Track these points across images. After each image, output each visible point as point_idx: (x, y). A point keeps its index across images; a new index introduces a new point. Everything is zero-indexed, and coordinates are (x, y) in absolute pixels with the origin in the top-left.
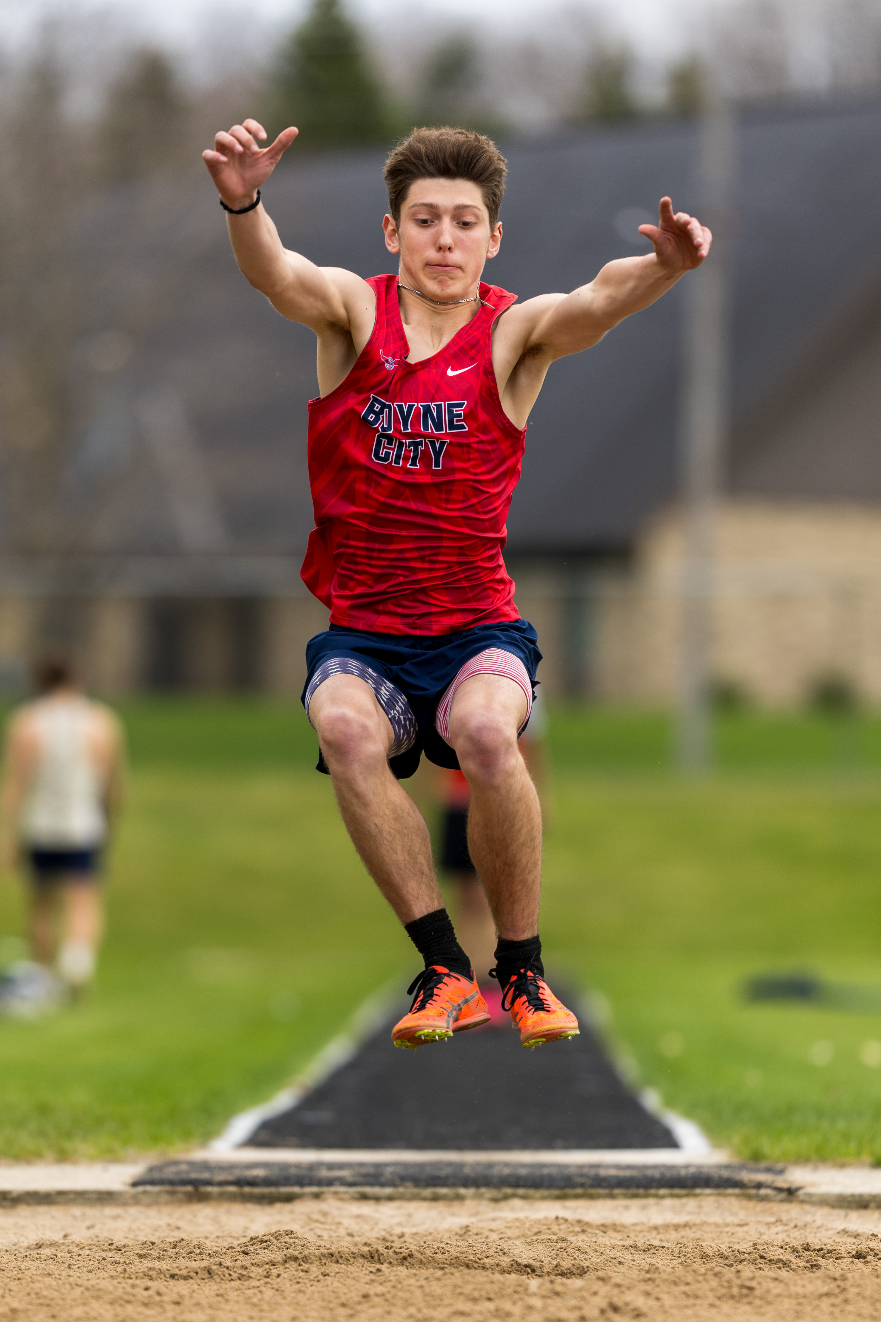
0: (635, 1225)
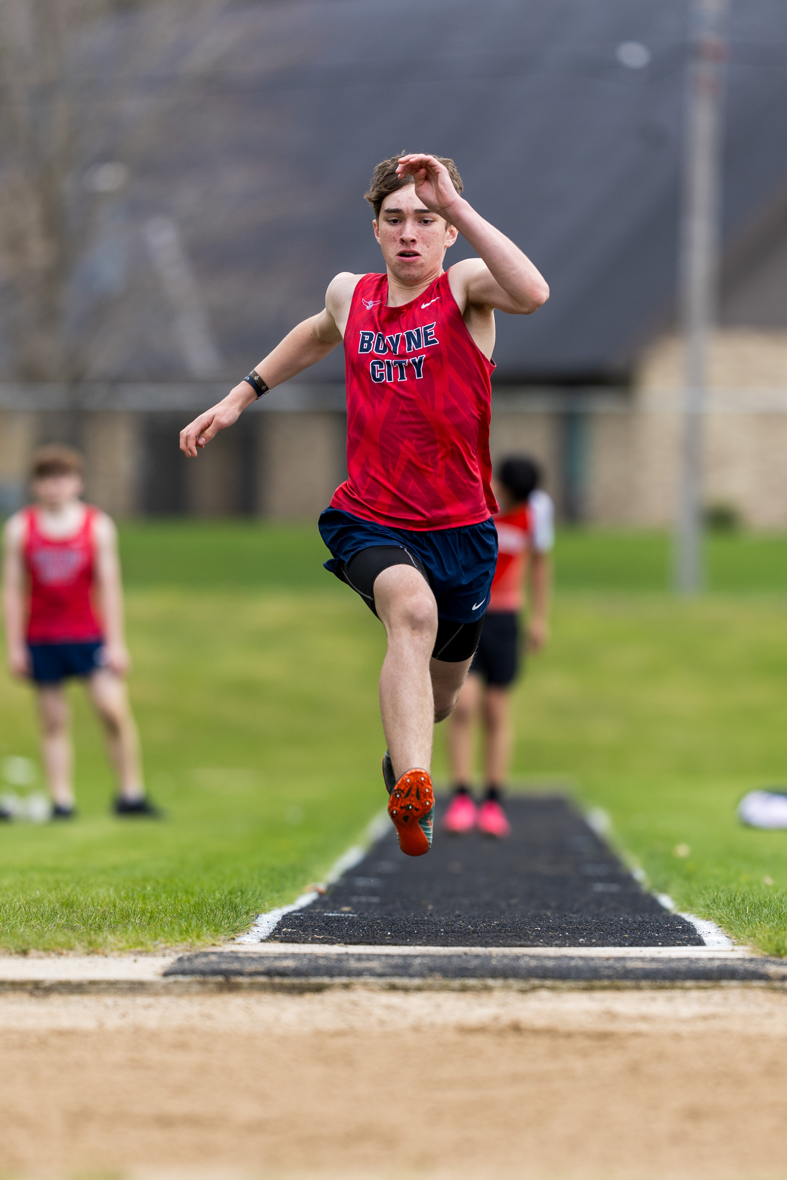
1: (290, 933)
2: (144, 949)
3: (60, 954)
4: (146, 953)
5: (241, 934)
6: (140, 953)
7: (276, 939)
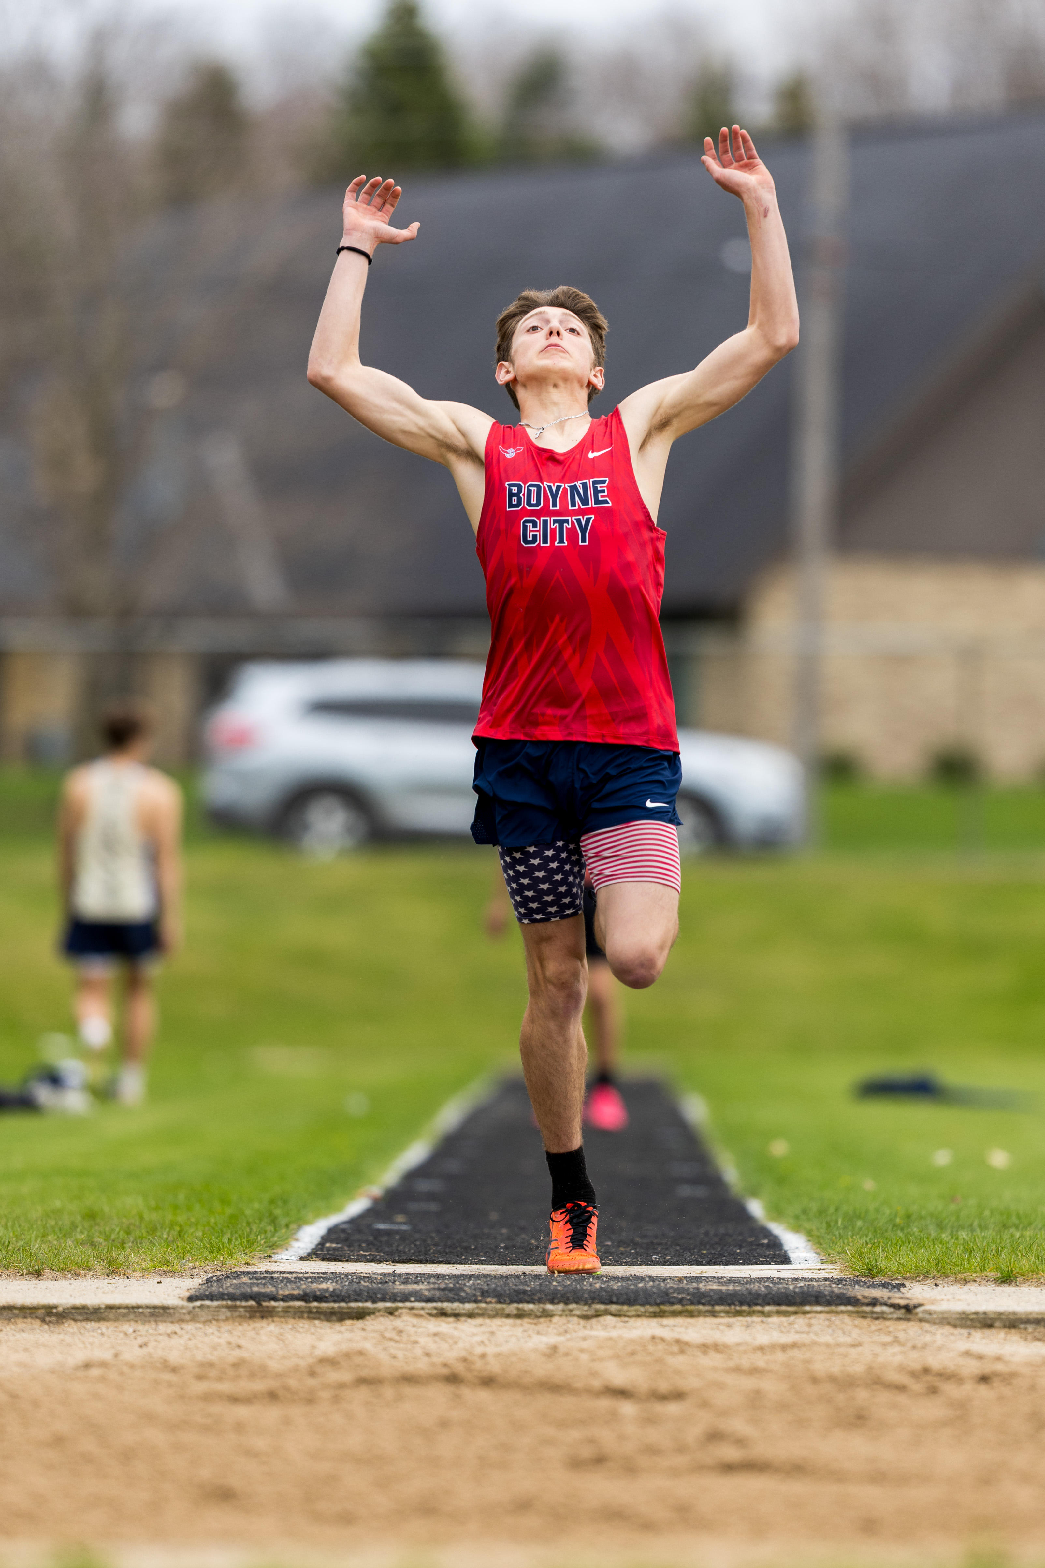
0: (738, 1345)
1: (335, 1249)
2: (170, 1268)
3: (78, 1275)
4: (172, 1273)
5: (278, 1250)
6: (166, 1273)
7: (317, 1256)
